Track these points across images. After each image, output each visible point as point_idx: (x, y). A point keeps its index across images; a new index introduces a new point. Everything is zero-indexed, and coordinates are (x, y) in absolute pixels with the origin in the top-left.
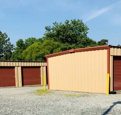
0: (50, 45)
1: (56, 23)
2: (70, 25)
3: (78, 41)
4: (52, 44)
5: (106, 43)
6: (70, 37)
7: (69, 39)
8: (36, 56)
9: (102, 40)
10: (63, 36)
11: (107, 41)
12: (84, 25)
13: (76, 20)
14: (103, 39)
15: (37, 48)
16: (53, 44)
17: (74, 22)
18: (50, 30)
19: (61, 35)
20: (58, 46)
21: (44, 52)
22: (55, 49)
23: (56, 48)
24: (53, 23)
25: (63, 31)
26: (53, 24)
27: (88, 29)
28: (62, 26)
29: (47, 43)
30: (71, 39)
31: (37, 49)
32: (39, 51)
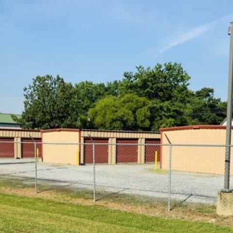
0: (132, 102)
1: (140, 67)
2: (162, 72)
3: (173, 97)
4: (135, 101)
5: (210, 93)
6: (161, 90)
7: (160, 94)
8: (113, 119)
9: (202, 90)
10: (152, 89)
11: (212, 91)
12: (184, 71)
13: (172, 64)
14: (205, 88)
15: (114, 106)
16: (137, 100)
17: (169, 68)
18: (130, 78)
19: (148, 86)
20: (144, 104)
21: (124, 112)
22: (140, 109)
23: (141, 107)
24: (137, 67)
25: (151, 81)
26: (137, 69)
27: (190, 78)
28: (150, 73)
29: (128, 98)
30: (162, 94)
31: (113, 108)
32: (116, 111)
